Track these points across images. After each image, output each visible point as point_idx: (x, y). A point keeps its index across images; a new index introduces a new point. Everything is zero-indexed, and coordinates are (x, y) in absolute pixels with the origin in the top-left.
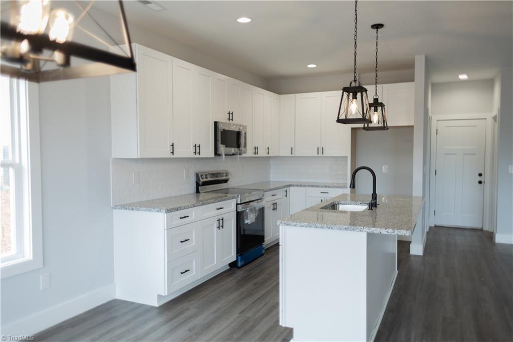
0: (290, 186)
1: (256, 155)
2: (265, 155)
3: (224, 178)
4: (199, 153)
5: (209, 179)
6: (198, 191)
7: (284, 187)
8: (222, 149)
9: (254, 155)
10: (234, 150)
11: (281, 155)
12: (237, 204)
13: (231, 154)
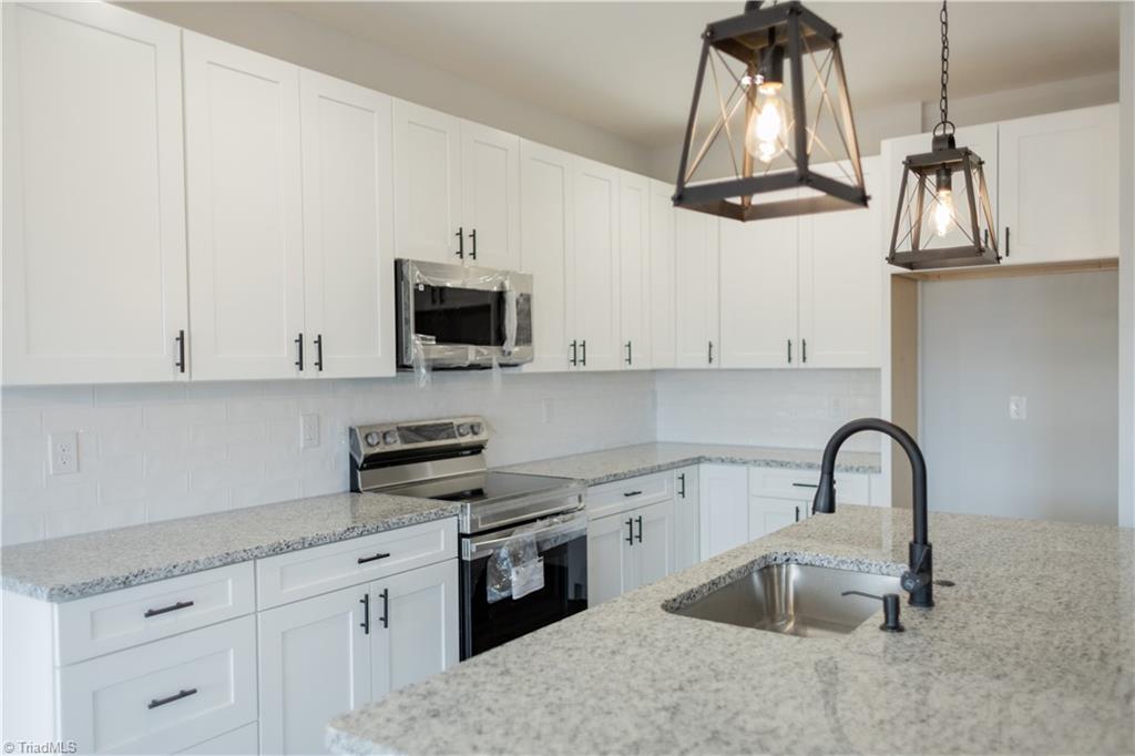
0: (698, 460)
1: (581, 367)
2: (617, 364)
3: (468, 439)
4: (320, 364)
5: (398, 446)
6: (354, 489)
7: (673, 466)
8: (422, 348)
9: (573, 368)
10: (478, 352)
11: (679, 366)
12: (461, 536)
13: (467, 363)
